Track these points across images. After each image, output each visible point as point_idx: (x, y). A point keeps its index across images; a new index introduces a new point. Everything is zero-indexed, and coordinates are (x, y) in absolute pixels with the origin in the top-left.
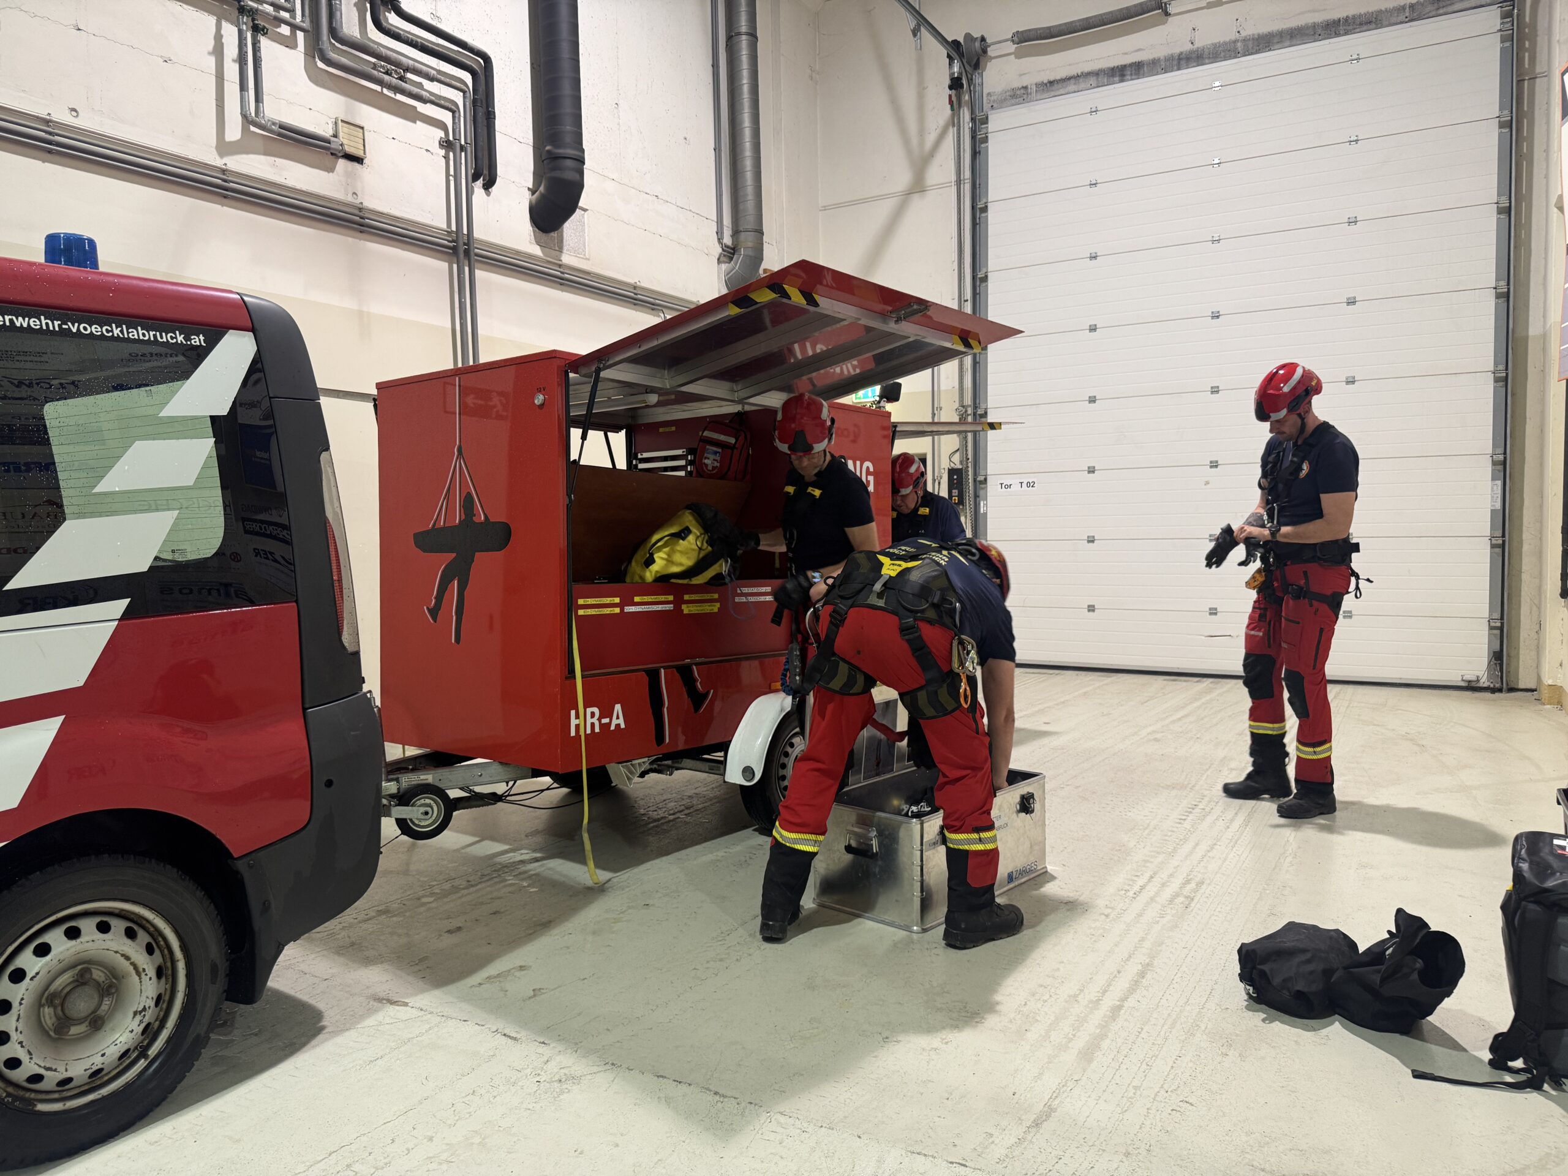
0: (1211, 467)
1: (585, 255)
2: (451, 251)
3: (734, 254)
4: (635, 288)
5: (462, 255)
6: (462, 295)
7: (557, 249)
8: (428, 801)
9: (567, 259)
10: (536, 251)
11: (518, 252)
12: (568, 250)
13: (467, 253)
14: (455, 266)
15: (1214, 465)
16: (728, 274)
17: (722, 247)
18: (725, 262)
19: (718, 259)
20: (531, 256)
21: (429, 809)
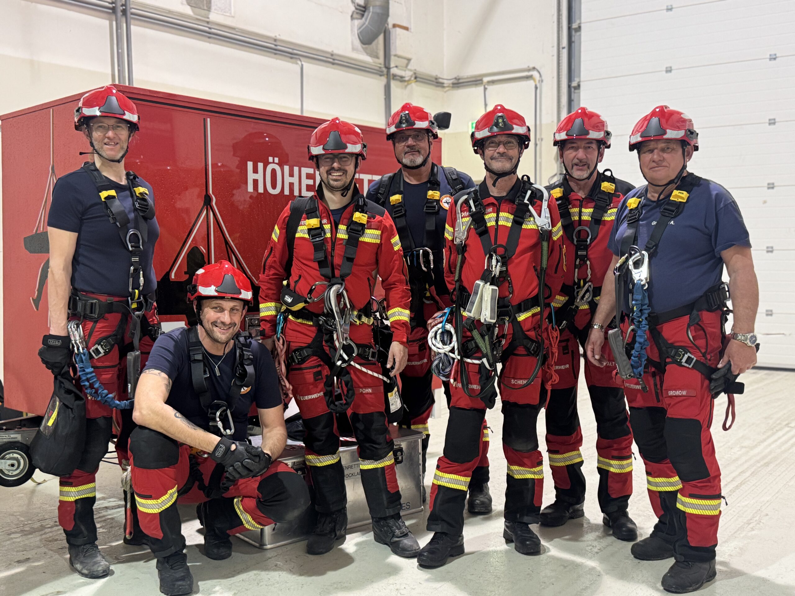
0: (769, 188)
1: (231, 13)
2: (111, 11)
3: (364, 11)
4: (275, 40)
5: (120, 14)
6: (120, 46)
7: (205, 8)
8: (16, 455)
9: (214, 17)
10: (188, 10)
11: (170, 12)
12: (215, 9)
13: (124, 12)
14: (114, 23)
15: (771, 186)
16: (360, 28)
17: (355, 6)
18: (357, 19)
19: (352, 16)
20: (182, 15)
21: (15, 462)
